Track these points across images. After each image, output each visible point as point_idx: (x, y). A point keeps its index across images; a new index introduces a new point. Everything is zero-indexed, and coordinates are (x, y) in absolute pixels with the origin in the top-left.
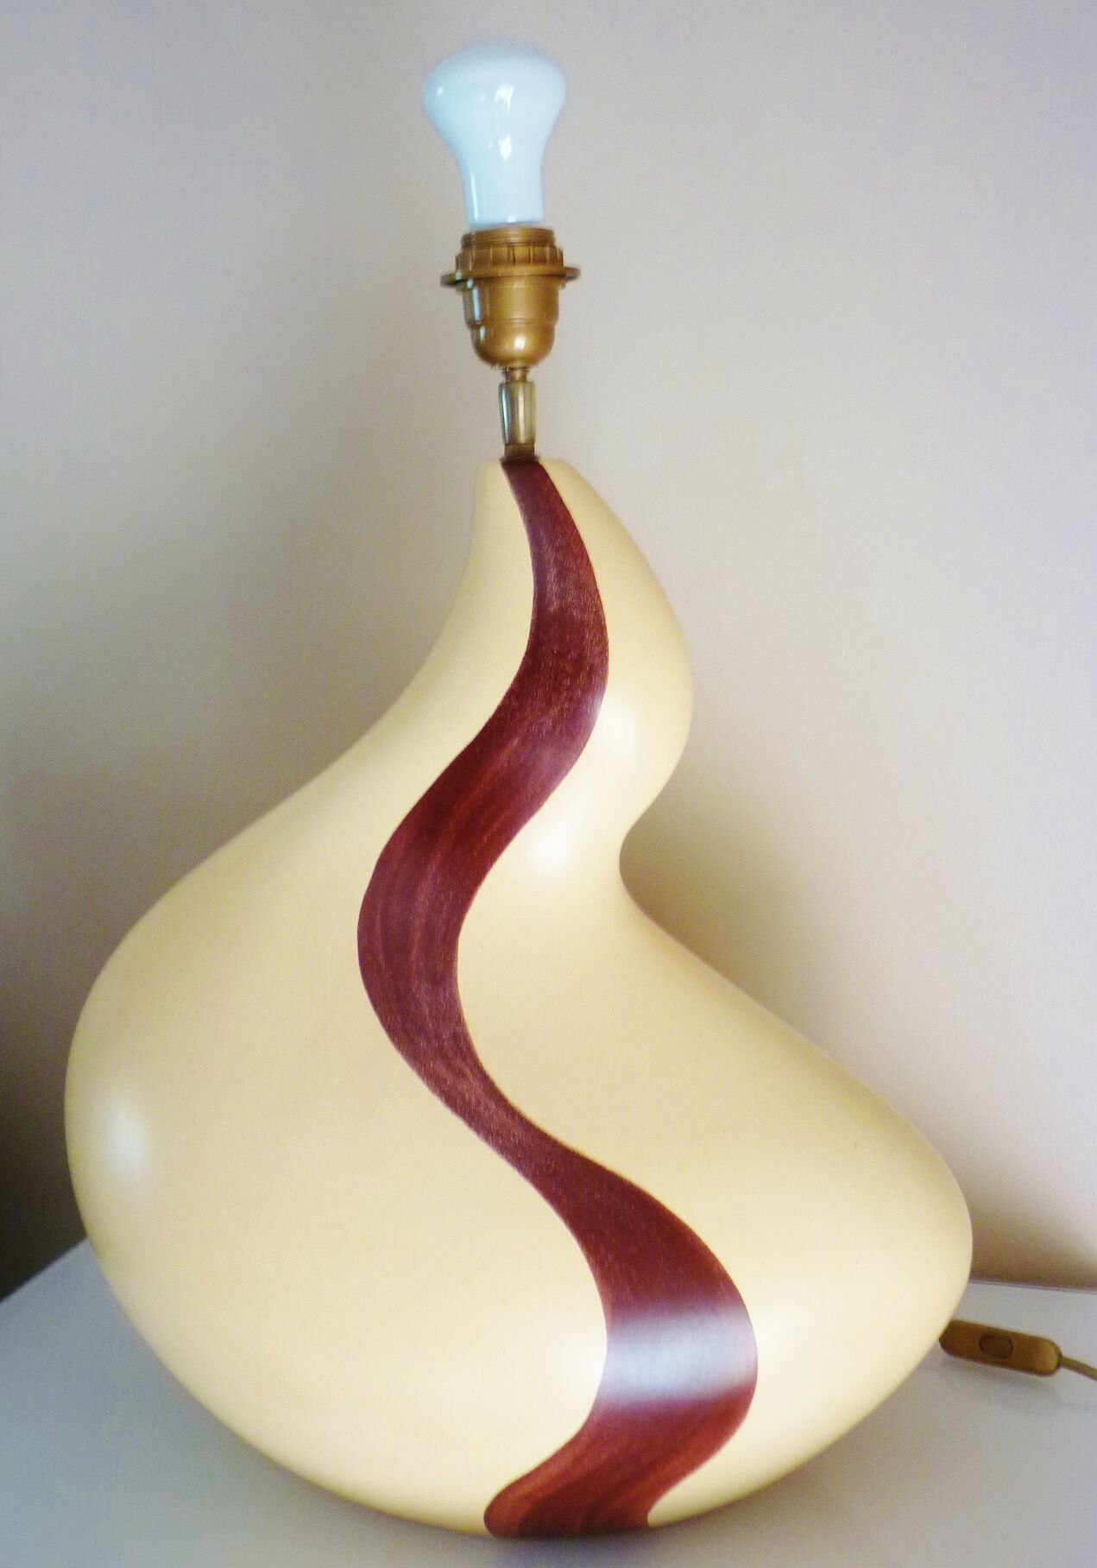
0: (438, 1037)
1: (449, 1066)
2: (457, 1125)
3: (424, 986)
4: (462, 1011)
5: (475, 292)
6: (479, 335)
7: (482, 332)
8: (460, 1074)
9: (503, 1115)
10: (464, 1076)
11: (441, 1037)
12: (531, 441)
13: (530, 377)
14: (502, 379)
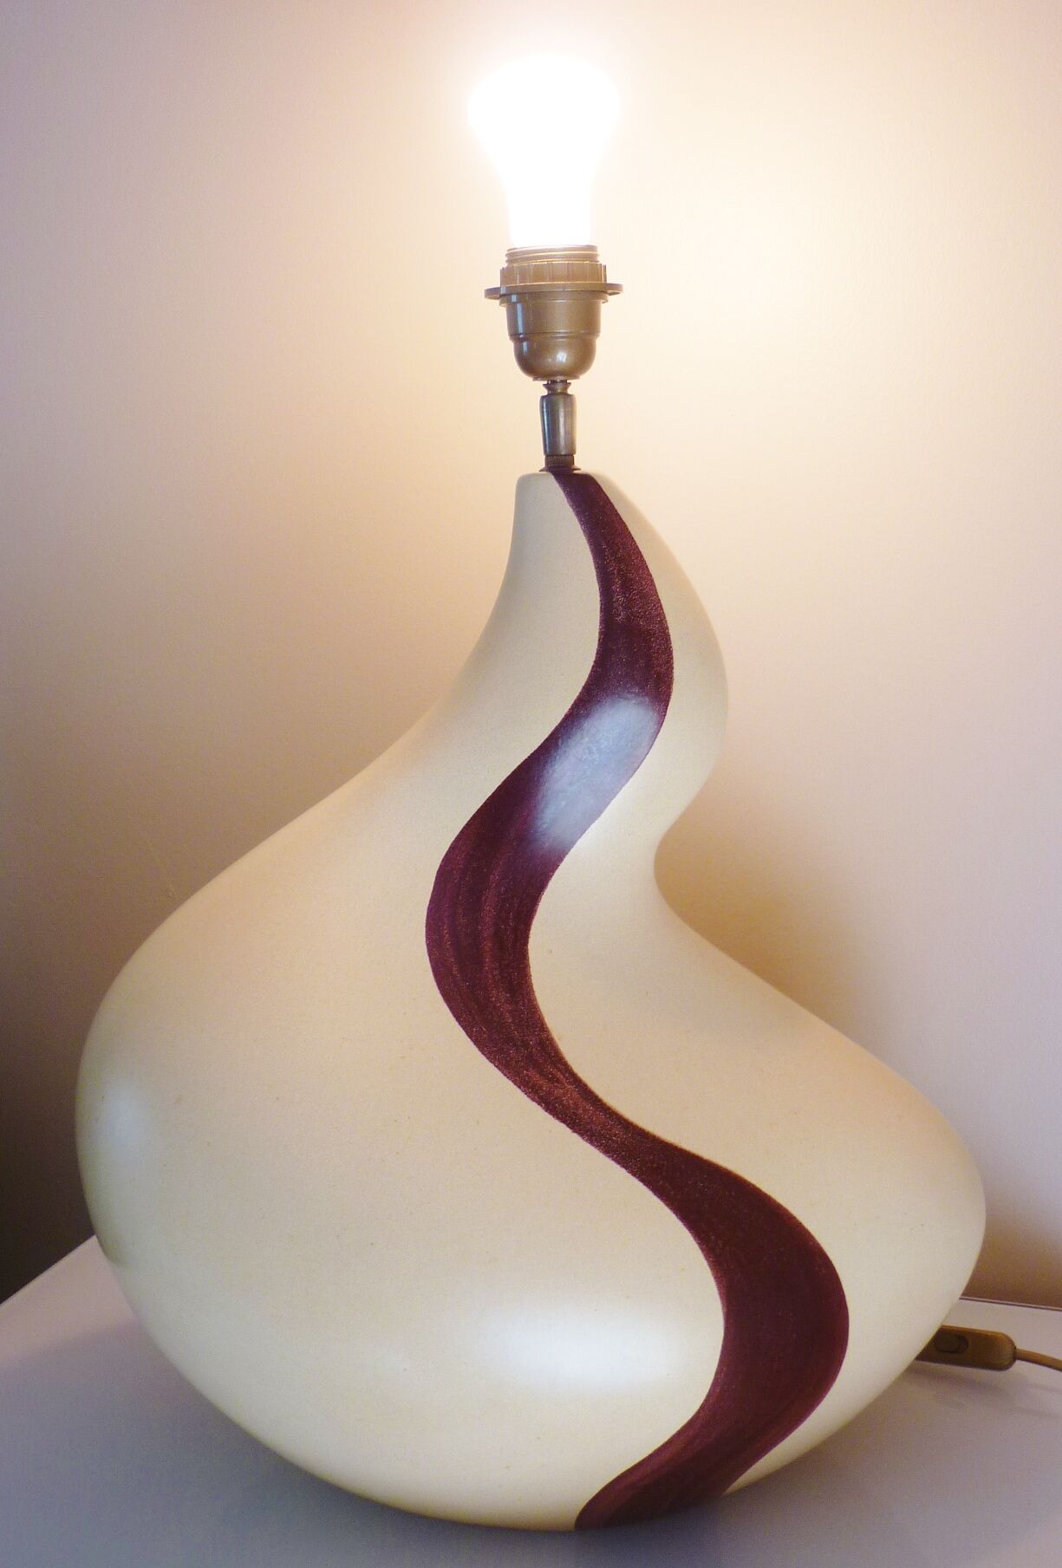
0: (526, 1045)
1: (541, 1074)
2: (561, 1129)
3: (504, 996)
4: (543, 1019)
5: (519, 307)
6: (522, 347)
7: (525, 344)
8: (553, 1080)
9: (602, 1117)
10: (558, 1081)
11: (529, 1044)
12: (571, 455)
13: (569, 391)
14: (545, 392)
